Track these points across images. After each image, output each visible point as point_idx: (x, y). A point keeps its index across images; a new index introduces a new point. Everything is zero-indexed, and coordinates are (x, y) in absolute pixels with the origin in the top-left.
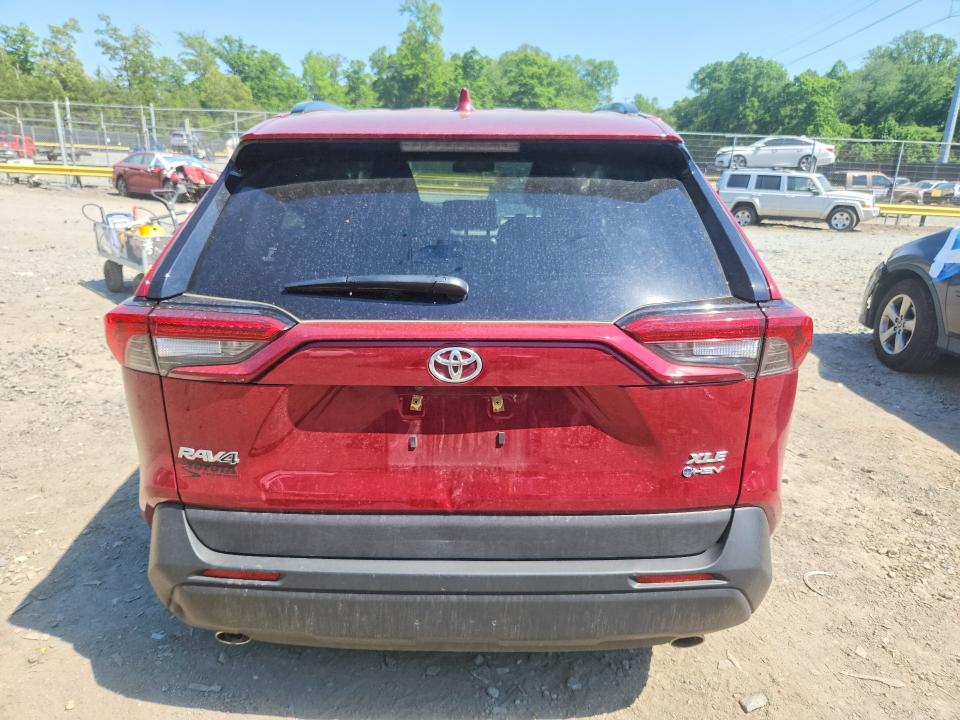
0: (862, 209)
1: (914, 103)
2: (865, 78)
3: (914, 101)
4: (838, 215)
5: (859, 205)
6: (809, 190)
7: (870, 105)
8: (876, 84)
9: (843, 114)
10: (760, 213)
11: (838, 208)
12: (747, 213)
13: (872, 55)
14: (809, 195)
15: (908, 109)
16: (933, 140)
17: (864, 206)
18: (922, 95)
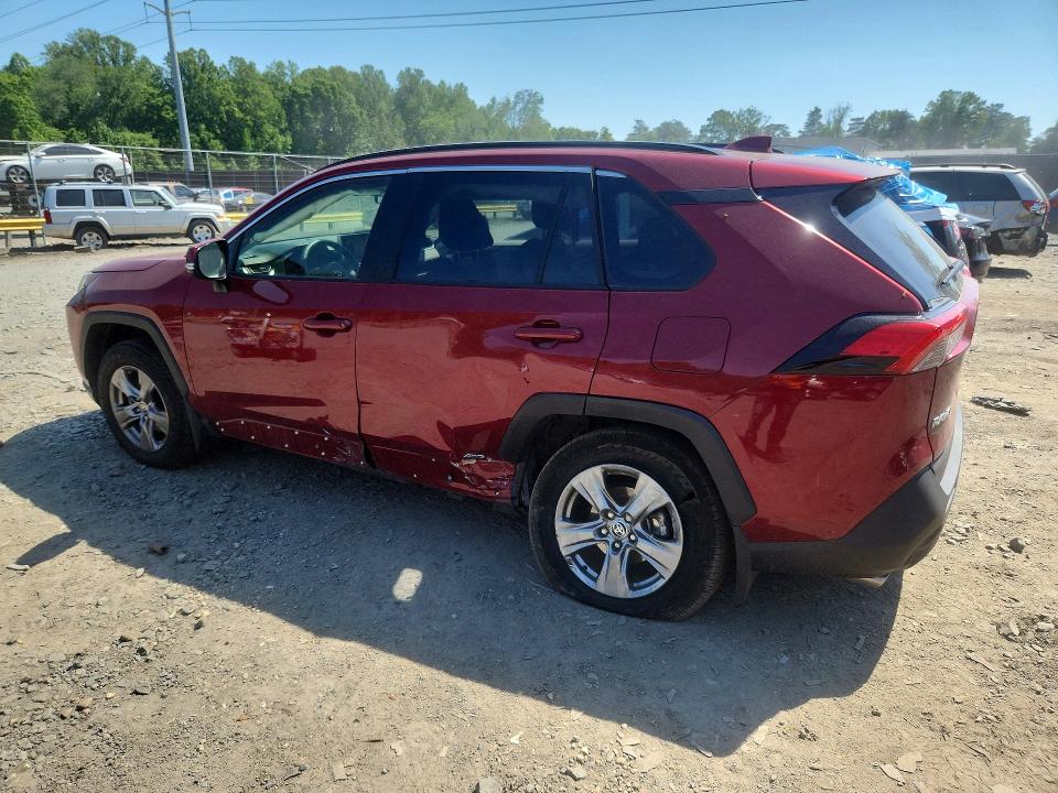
0: (219, 220)
1: (117, 108)
2: (56, 76)
3: (117, 104)
4: (197, 228)
5: (213, 215)
6: (160, 204)
7: (73, 108)
8: (70, 84)
9: (46, 116)
10: (111, 234)
11: (195, 222)
12: (95, 235)
13: (49, 51)
14: (162, 209)
15: (115, 113)
16: (152, 146)
17: (219, 217)
18: (123, 99)
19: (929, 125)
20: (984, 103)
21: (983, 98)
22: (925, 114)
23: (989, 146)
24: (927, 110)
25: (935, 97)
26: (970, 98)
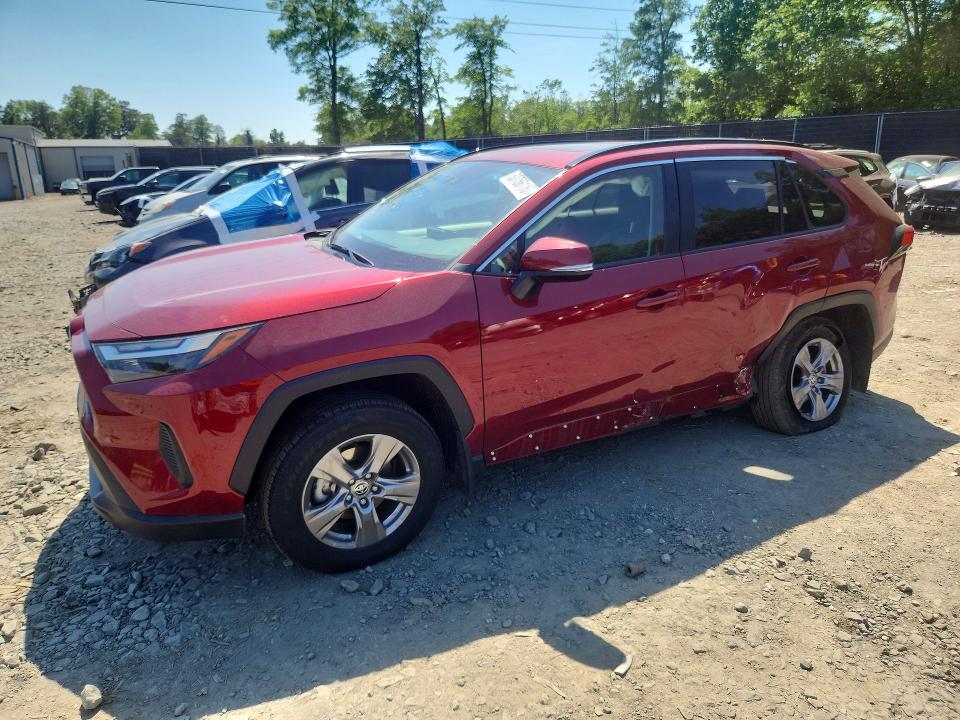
19: (70, 117)
20: (114, 99)
21: (112, 96)
22: (64, 106)
23: (129, 138)
24: (64, 103)
25: (69, 92)
26: (99, 94)
